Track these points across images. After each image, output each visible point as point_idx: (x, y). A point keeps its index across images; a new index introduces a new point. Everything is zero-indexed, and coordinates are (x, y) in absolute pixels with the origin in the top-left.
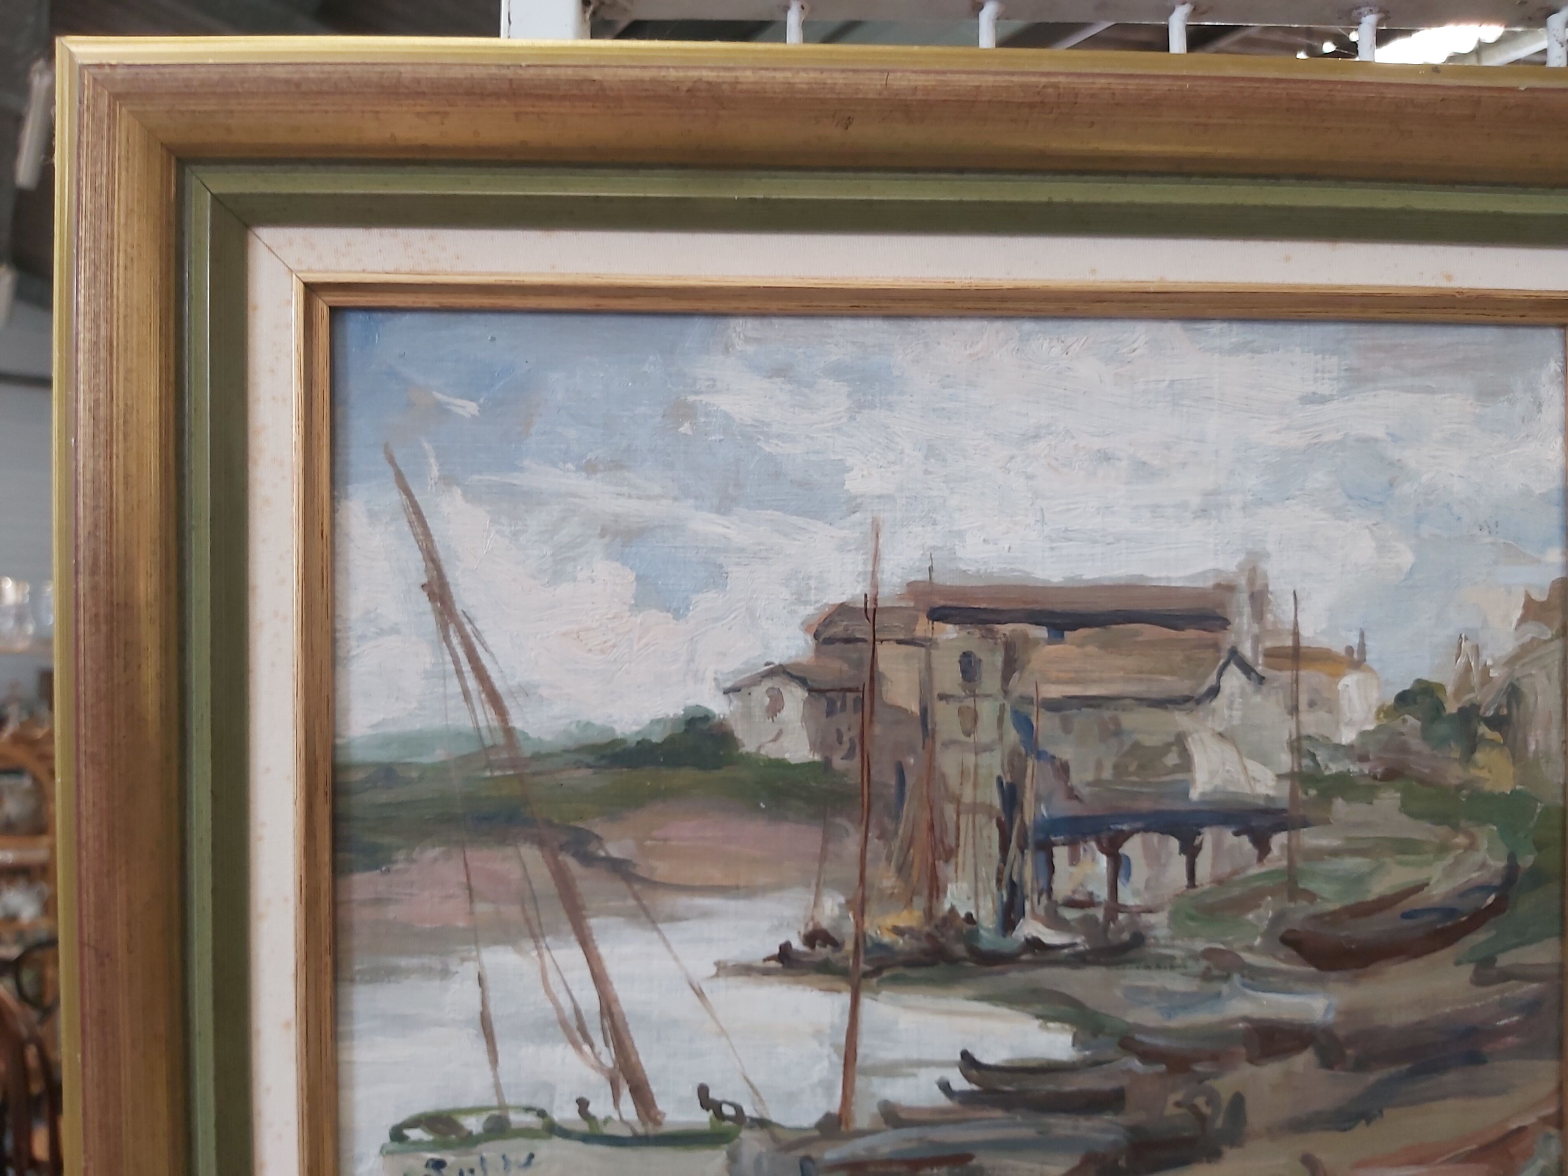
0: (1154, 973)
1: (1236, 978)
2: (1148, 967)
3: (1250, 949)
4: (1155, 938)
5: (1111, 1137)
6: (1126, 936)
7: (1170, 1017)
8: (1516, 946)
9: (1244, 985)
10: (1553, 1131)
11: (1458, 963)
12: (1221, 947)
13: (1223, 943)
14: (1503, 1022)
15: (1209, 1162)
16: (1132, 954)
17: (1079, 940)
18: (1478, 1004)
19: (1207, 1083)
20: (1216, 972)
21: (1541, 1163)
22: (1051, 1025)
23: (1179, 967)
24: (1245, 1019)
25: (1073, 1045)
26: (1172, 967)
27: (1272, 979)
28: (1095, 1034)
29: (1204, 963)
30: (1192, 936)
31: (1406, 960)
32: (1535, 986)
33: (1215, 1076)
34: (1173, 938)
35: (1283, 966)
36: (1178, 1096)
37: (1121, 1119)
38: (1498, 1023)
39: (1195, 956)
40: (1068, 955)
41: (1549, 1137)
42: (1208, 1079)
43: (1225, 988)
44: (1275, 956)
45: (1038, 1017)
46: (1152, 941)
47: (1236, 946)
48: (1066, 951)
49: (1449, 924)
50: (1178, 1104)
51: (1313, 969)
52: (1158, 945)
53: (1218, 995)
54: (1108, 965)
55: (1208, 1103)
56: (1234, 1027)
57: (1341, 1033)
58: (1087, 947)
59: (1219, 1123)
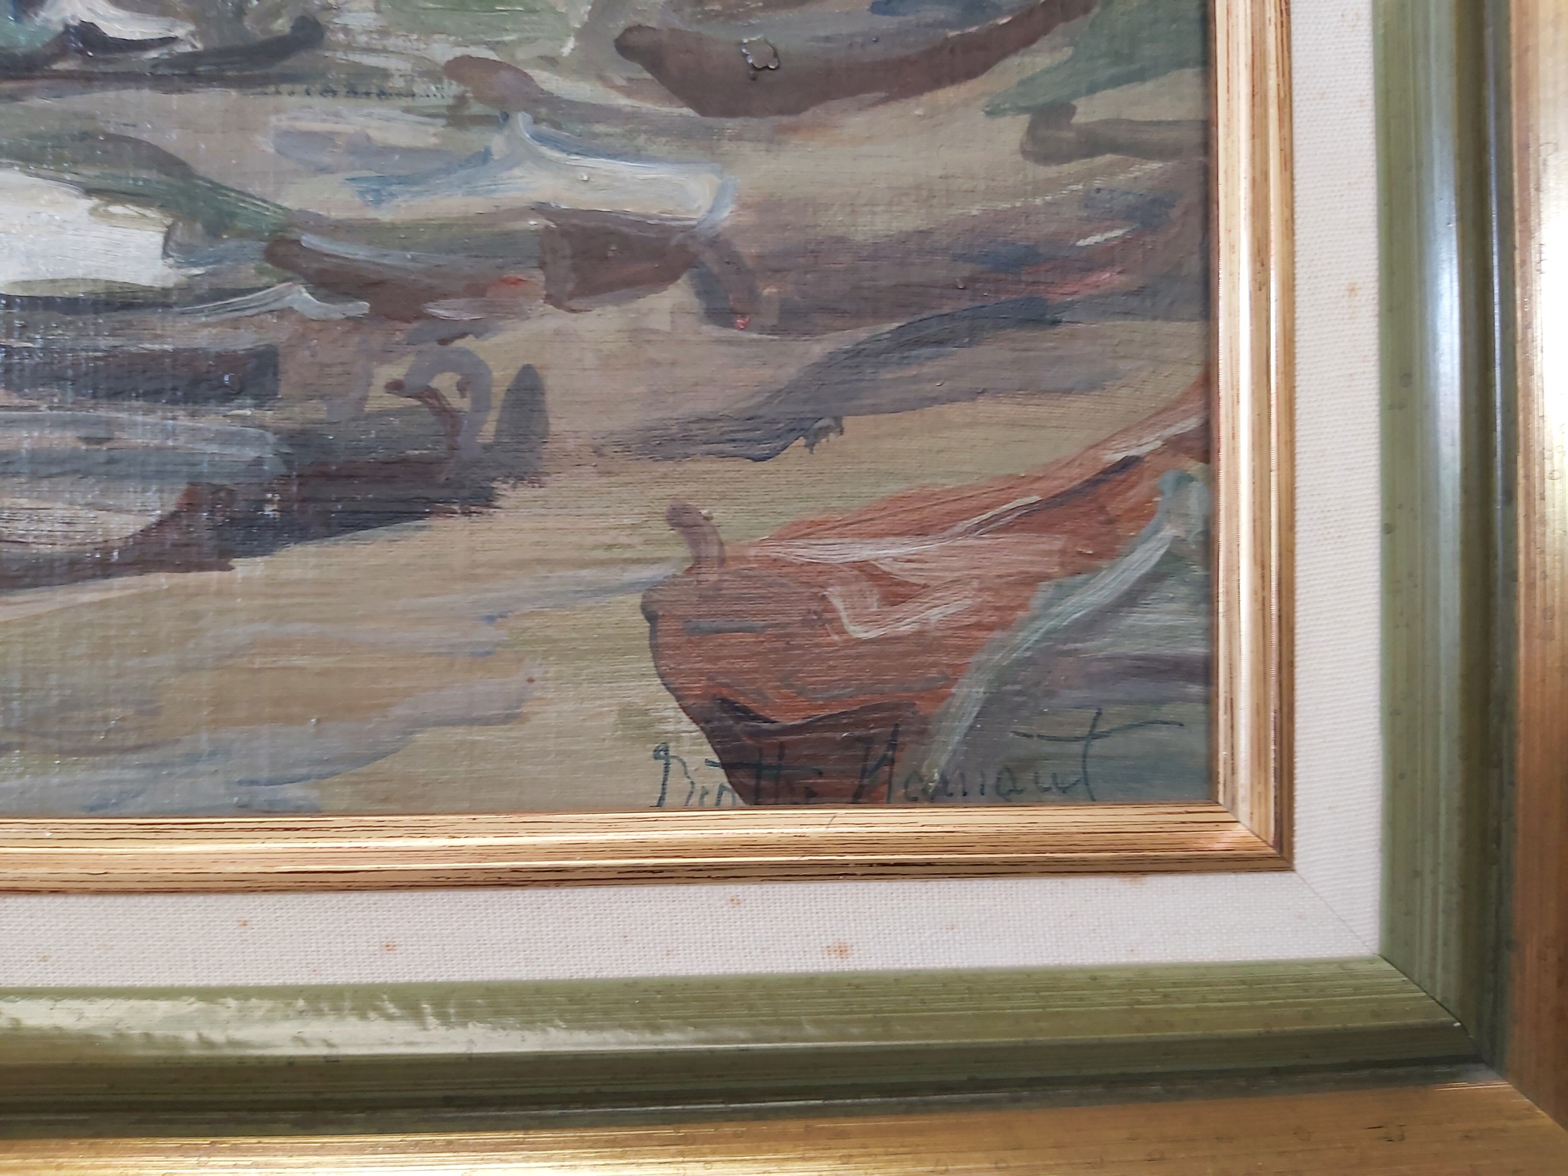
0: (342, 105)
1: (522, 120)
2: (328, 92)
3: (551, 62)
4: (345, 29)
5: (251, 453)
6: (282, 25)
7: (378, 202)
8: (1115, 82)
9: (540, 138)
10: (1194, 467)
11: (993, 112)
12: (491, 55)
13: (493, 46)
14: (1091, 240)
15: (467, 513)
16: (291, 63)
17: (179, 32)
18: (1038, 201)
19: (459, 343)
20: (476, 109)
21: (1169, 532)
22: (117, 209)
23: (399, 95)
24: (540, 209)
25: (166, 254)
26: (382, 94)
27: (599, 128)
28: (214, 231)
29: (453, 88)
30: (429, 31)
31: (885, 101)
32: (1155, 166)
33: (477, 329)
34: (384, 33)
35: (622, 101)
36: (396, 371)
37: (268, 416)
38: (1081, 243)
39: (433, 74)
40: (156, 64)
41: (1181, 479)
42: (463, 335)
43: (497, 142)
44: (602, 79)
45: (89, 192)
46: (341, 36)
47: (522, 54)
48: (153, 54)
49: (973, 29)
50: (395, 387)
51: (687, 111)
52: (349, 47)
53: (485, 156)
54: (242, 83)
55: (462, 389)
56: (518, 225)
57: (748, 249)
58: (200, 46)
59: (488, 431)
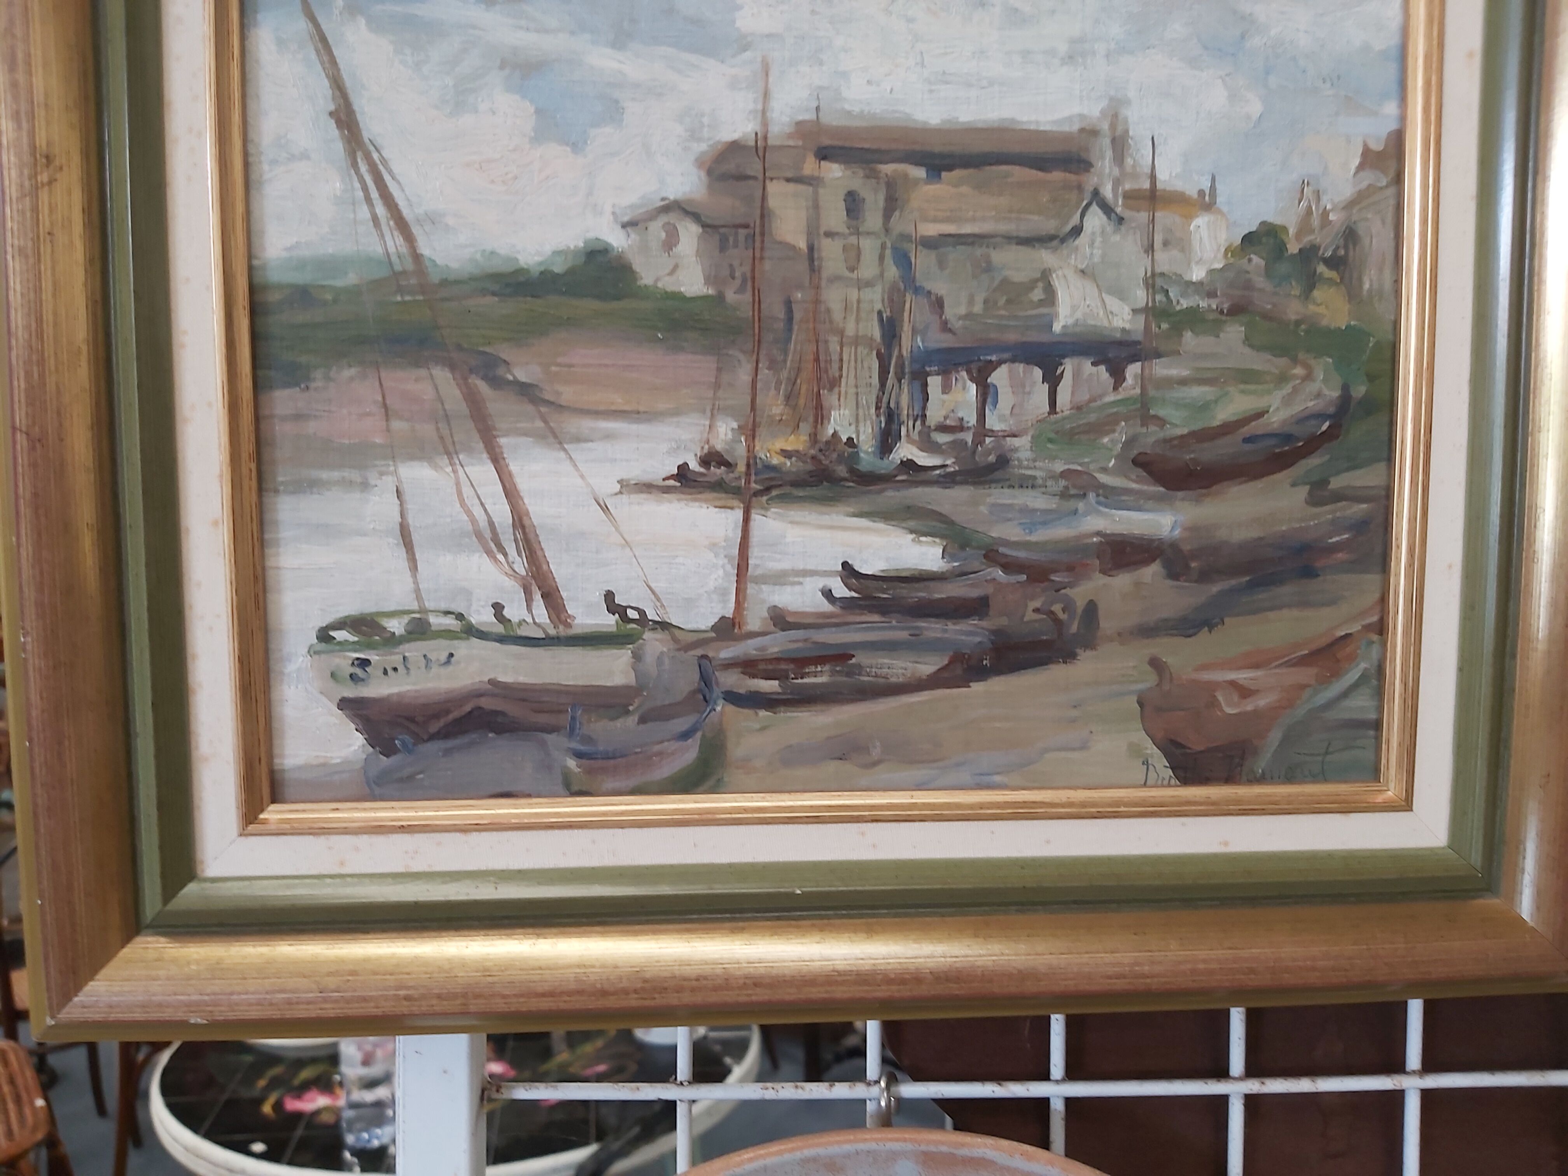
0: (1017, 492)
1: (1091, 496)
2: (1012, 487)
3: (1104, 470)
4: (1019, 460)
5: (978, 639)
6: (992, 458)
7: (1031, 532)
8: (1348, 470)
9: (1099, 503)
10: (1375, 637)
11: (1294, 485)
12: (1079, 468)
13: (1080, 465)
14: (1334, 540)
15: (1065, 662)
16: (998, 475)
17: (949, 462)
18: (1312, 523)
19: (1063, 591)
20: (1073, 491)
21: (1363, 665)
22: (923, 539)
23: (1040, 487)
24: (1098, 533)
25: (943, 557)
26: (1033, 487)
27: (1124, 498)
28: (963, 547)
29: (1063, 483)
30: (1053, 458)
31: (1246, 482)
32: (1364, 506)
33: (1070, 585)
34: (1035, 460)
35: (1134, 486)
36: (1037, 604)
37: (984, 623)
38: (1330, 541)
39: (1054, 477)
40: (940, 475)
41: (1371, 643)
42: (1064, 588)
43: (1081, 505)
44: (1126, 477)
45: (912, 532)
46: (1016, 462)
47: (1092, 467)
48: (938, 472)
49: (1287, 448)
50: (1036, 610)
51: (1162, 489)
52: (1020, 467)
53: (1075, 512)
54: (974, 484)
55: (1064, 610)
56: (1089, 541)
57: (1186, 547)
58: (957, 468)
59: (1074, 628)
